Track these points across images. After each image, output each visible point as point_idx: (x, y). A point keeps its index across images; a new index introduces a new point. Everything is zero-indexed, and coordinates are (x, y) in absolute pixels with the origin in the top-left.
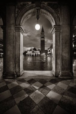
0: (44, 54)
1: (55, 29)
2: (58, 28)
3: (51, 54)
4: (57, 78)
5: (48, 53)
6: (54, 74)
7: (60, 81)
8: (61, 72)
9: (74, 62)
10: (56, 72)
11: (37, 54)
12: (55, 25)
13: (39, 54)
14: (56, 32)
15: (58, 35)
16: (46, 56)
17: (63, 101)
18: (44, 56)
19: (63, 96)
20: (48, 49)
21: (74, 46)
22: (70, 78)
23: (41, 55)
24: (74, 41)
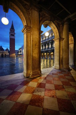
0: (14, 54)
1: (27, 30)
2: (29, 29)
3: (22, 55)
4: (28, 79)
5: (19, 53)
6: (26, 75)
7: (31, 81)
8: (31, 73)
9: (42, 61)
10: (27, 73)
11: (4, 54)
12: (26, 25)
13: (7, 54)
14: (27, 33)
15: (29, 36)
16: (17, 56)
17: (33, 99)
18: (15, 57)
19: (34, 94)
20: (19, 49)
21: (41, 48)
22: (39, 75)
23: (10, 56)
24: (42, 44)
